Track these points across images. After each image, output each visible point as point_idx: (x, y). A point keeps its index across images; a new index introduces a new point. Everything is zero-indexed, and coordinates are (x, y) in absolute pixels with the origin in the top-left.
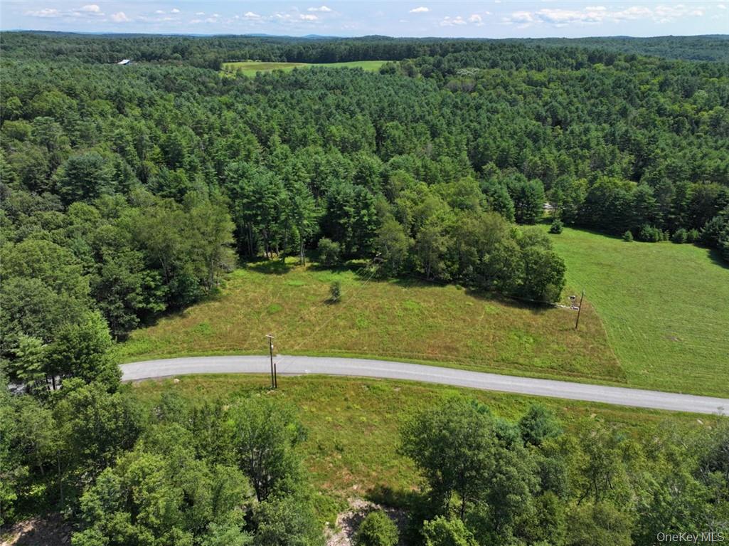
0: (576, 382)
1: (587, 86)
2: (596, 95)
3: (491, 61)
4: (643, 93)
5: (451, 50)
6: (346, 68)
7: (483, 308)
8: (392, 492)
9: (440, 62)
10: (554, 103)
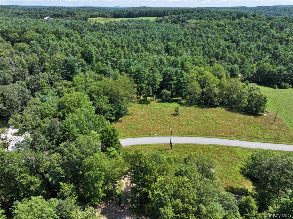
0: (283, 144)
1: (242, 27)
2: (246, 30)
3: (199, 17)
4: (264, 29)
5: (181, 12)
6: (143, 20)
7: (235, 116)
8: (234, 188)
9: (179, 17)
10: (231, 34)
